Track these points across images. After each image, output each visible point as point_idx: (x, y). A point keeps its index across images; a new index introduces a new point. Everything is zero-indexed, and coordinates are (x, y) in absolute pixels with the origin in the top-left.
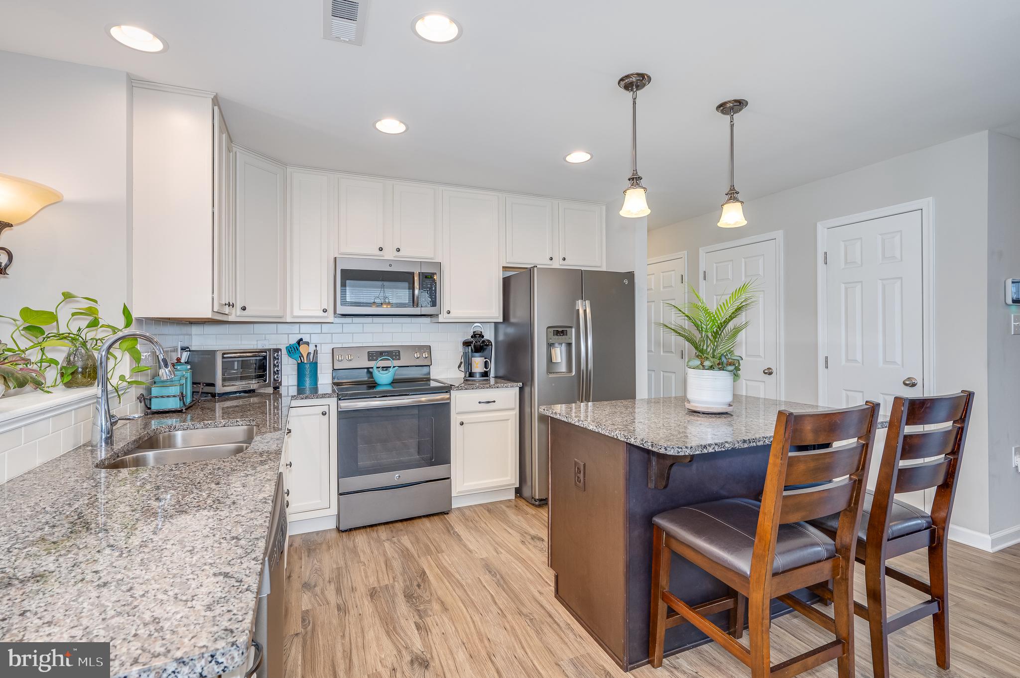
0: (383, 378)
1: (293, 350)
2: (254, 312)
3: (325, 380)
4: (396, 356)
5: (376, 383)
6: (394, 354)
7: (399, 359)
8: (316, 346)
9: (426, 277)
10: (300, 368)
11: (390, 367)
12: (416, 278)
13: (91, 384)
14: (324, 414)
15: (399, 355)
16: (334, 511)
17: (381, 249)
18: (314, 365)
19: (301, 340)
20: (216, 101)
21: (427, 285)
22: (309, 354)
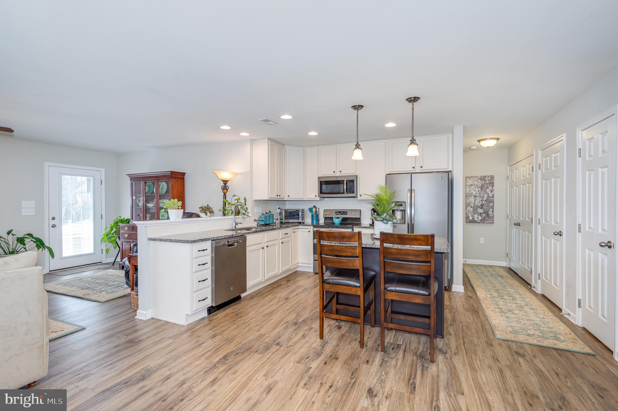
0: (337, 221)
1: (311, 210)
2: (292, 197)
3: (322, 221)
4: (346, 213)
5: (334, 224)
6: (344, 212)
7: (347, 215)
8: (319, 209)
9: (350, 182)
10: (312, 215)
11: (339, 218)
12: (345, 182)
13: (239, 215)
14: (309, 232)
15: (347, 213)
16: (312, 266)
17: (334, 172)
18: (317, 216)
19: (315, 206)
20: (269, 139)
21: (350, 184)
22: (316, 211)
